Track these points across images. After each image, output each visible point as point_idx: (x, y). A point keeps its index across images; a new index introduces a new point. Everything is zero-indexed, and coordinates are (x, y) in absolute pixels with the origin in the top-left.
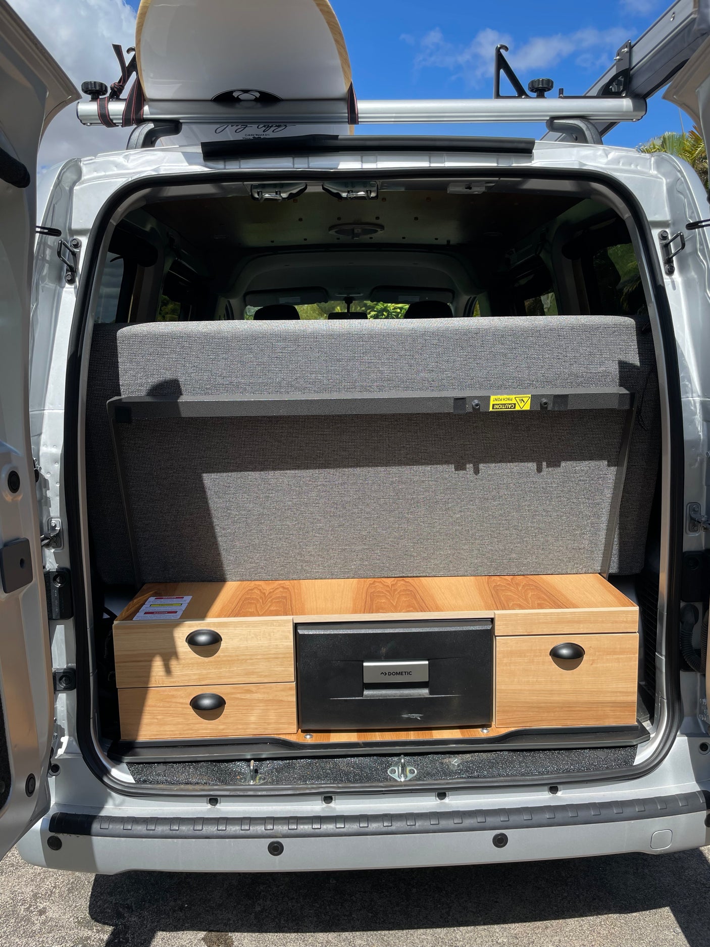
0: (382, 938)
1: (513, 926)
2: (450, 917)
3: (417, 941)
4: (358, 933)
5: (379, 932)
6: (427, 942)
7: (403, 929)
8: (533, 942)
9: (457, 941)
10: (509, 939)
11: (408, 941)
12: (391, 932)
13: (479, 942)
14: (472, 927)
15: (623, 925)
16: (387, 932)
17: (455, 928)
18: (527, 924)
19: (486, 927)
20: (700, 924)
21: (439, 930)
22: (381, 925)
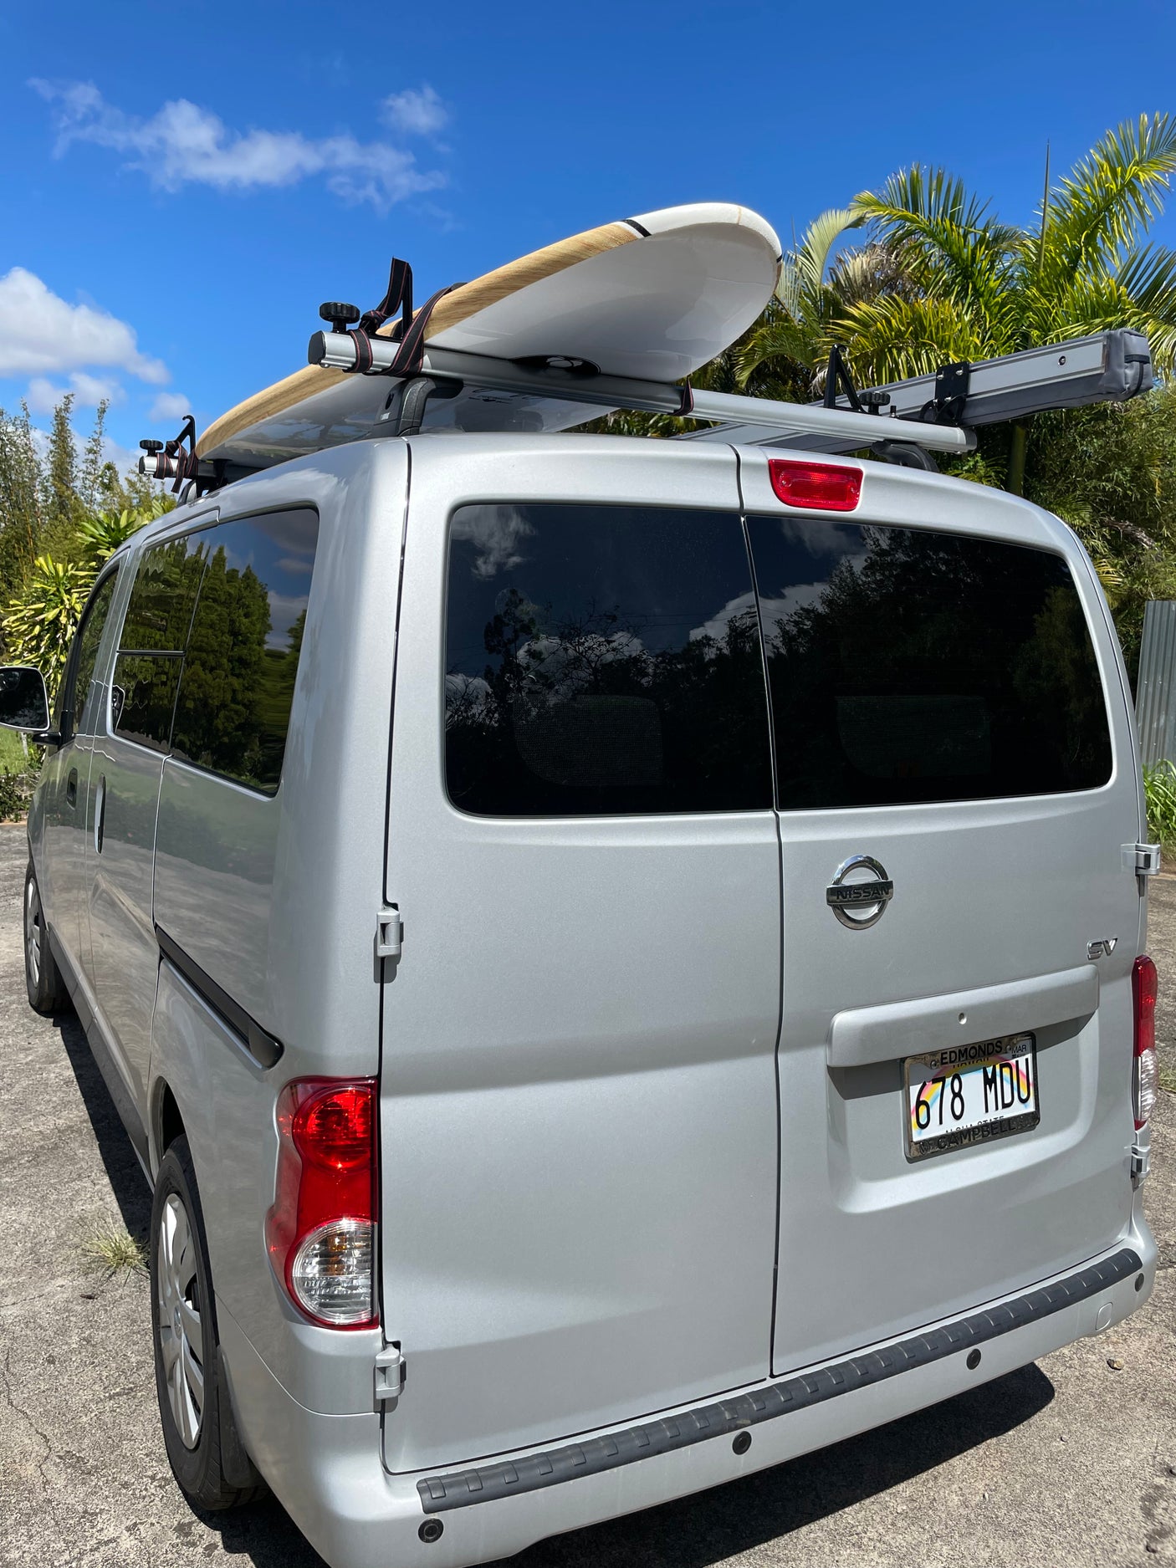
0: (766, 1555)
1: (901, 1487)
2: (824, 1502)
3: (809, 1543)
4: (732, 1559)
5: (756, 1548)
6: (822, 1540)
7: (782, 1534)
8: (934, 1499)
9: (853, 1527)
10: (907, 1505)
11: (799, 1547)
12: (771, 1543)
13: (878, 1520)
14: (858, 1504)
15: (1008, 1449)
16: (766, 1545)
17: (840, 1512)
18: (913, 1480)
19: (872, 1499)
20: (1079, 1424)
21: (823, 1521)
22: (752, 1539)
